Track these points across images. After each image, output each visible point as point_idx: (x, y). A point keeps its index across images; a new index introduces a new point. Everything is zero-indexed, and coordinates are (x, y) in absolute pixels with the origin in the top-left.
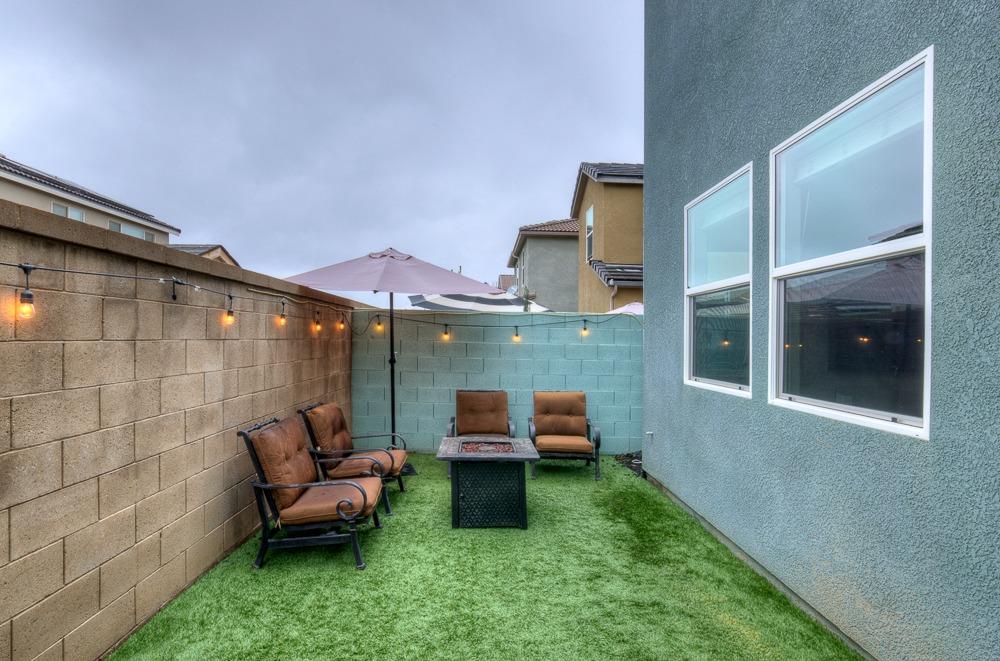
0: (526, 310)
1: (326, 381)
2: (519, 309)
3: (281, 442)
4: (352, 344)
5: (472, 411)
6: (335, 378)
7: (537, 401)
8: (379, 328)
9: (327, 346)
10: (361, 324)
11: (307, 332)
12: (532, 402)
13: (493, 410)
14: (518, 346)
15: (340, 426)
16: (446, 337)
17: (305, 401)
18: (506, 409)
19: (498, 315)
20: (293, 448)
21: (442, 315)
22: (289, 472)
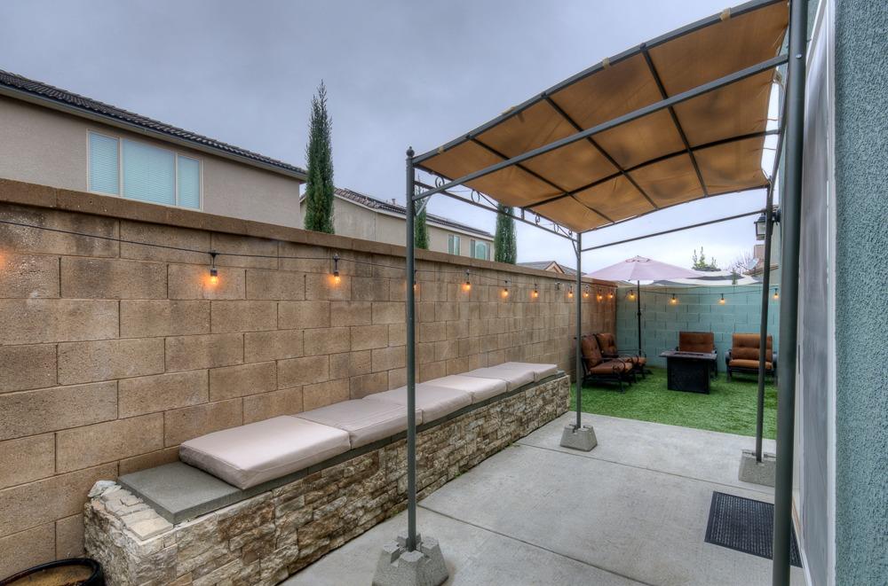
0: (734, 283)
1: (604, 324)
2: (729, 283)
3: (591, 343)
4: (616, 306)
5: (689, 343)
6: (608, 323)
7: (735, 339)
8: (632, 297)
9: (604, 306)
10: (621, 295)
11: (595, 299)
12: (731, 339)
13: (703, 343)
14: (723, 305)
15: (612, 343)
16: (674, 301)
17: (595, 331)
18: (712, 343)
19: (710, 287)
20: (594, 347)
21: (670, 288)
22: (594, 355)
